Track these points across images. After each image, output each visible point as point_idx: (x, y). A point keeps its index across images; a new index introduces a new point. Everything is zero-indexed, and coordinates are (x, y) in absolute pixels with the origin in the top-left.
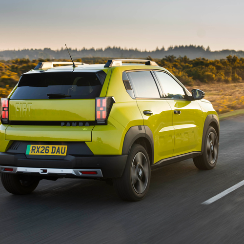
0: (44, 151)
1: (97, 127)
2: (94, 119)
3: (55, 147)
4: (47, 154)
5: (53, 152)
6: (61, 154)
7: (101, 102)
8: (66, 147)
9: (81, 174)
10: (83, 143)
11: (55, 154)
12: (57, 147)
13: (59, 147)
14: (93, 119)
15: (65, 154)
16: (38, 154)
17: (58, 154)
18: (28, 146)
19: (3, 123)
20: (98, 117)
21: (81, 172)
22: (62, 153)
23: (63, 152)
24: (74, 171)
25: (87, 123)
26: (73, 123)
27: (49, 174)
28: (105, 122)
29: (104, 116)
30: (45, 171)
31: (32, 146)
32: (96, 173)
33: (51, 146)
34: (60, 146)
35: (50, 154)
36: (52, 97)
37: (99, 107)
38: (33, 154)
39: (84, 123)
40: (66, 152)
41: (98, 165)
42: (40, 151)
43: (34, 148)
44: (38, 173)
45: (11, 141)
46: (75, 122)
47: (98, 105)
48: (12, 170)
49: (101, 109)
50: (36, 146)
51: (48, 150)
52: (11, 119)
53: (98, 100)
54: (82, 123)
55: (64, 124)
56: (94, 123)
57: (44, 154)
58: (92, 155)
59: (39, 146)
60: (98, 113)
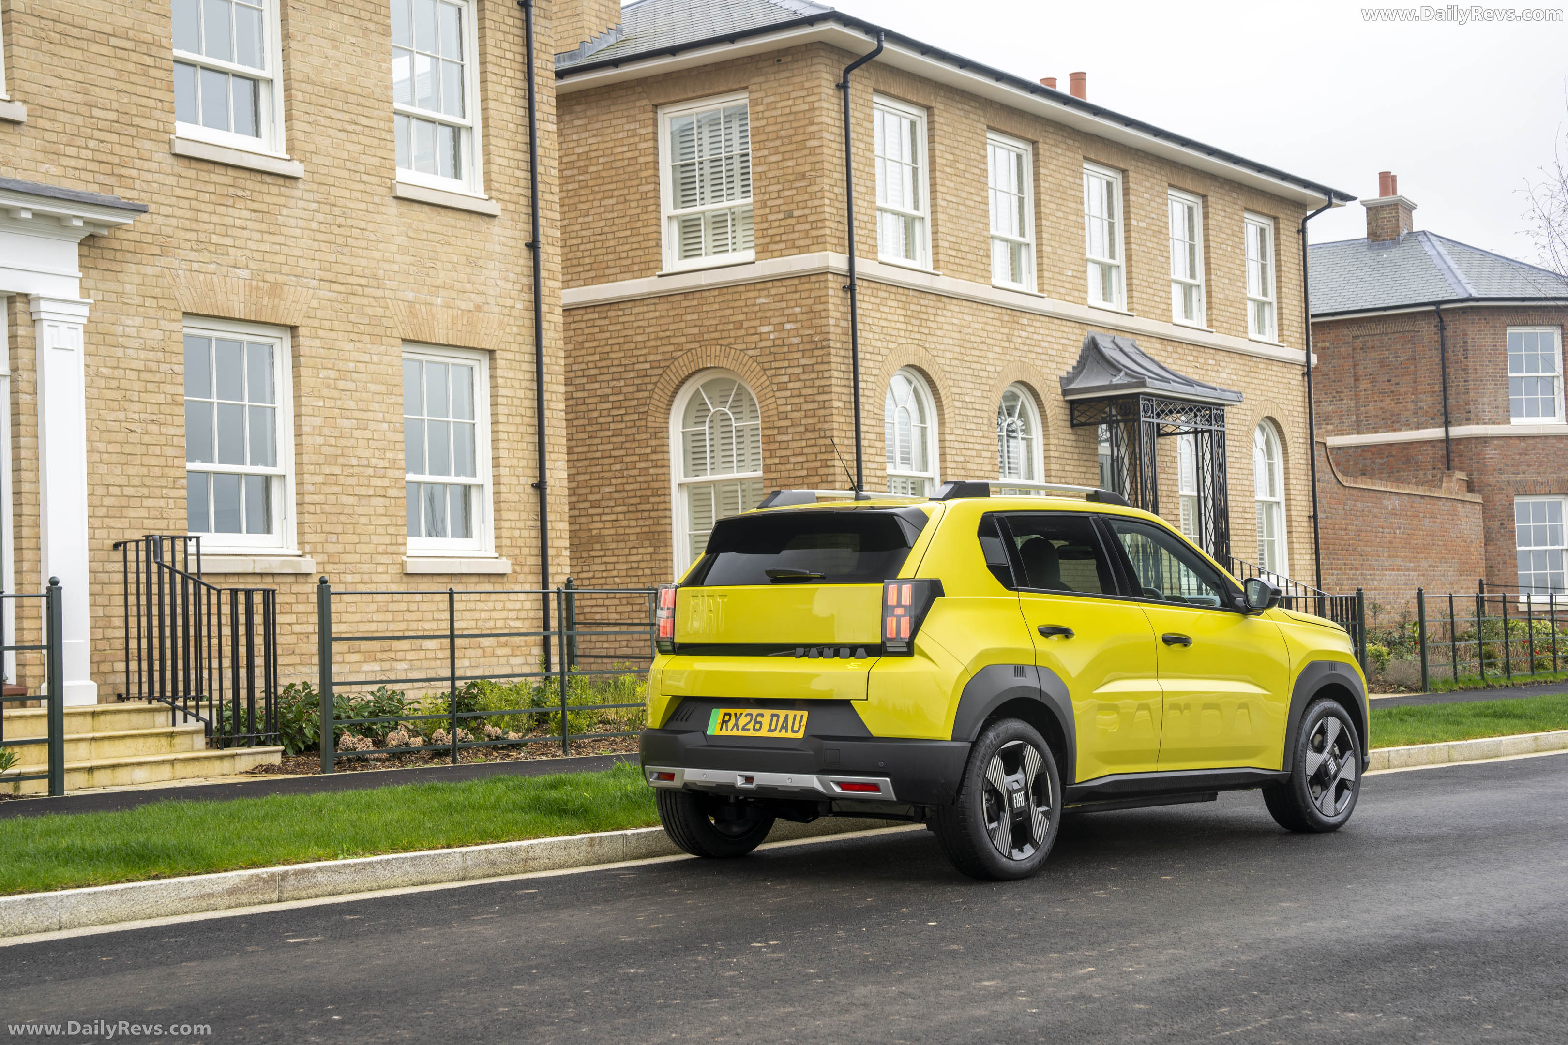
0: (750, 726)
1: (884, 660)
2: (878, 641)
3: (778, 716)
4: (758, 734)
5: (773, 727)
6: (790, 735)
8: (805, 714)
9: (837, 789)
10: (845, 704)
11: (776, 734)
12: (782, 713)
13: (787, 716)
15: (800, 735)
16: (735, 733)
17: (783, 734)
18: (714, 711)
19: (663, 652)
20: (891, 633)
21: (838, 784)
22: (793, 731)
23: (796, 728)
24: (819, 780)
25: (861, 651)
26: (826, 650)
28: (909, 650)
30: (749, 780)
31: (723, 711)
32: (875, 787)
33: (768, 713)
34: (791, 713)
35: (764, 733)
36: (777, 578)
37: (894, 607)
38: (724, 733)
39: (853, 650)
40: (803, 729)
41: (882, 764)
42: (741, 725)
43: (727, 718)
44: (731, 787)
45: (675, 698)
46: (829, 646)
47: (892, 600)
48: (671, 777)
49: (899, 611)
50: (732, 711)
51: (761, 723)
52: (678, 640)
53: (892, 588)
54: (848, 651)
55: (801, 651)
56: (875, 651)
57: (751, 733)
58: (870, 738)
59: (738, 711)
60: (892, 623)
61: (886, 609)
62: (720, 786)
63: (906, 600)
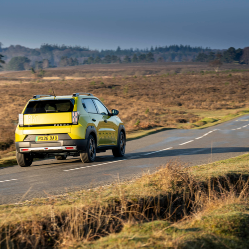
7: (75, 113)
12: (52, 136)
14: (71, 122)
20: (73, 121)
27: (49, 150)
29: (76, 121)
30: (47, 149)
33: (49, 136)
35: (49, 140)
47: (73, 115)
48: (28, 150)
53: (73, 113)
61: (72, 117)
62: (40, 150)
63: (76, 115)
